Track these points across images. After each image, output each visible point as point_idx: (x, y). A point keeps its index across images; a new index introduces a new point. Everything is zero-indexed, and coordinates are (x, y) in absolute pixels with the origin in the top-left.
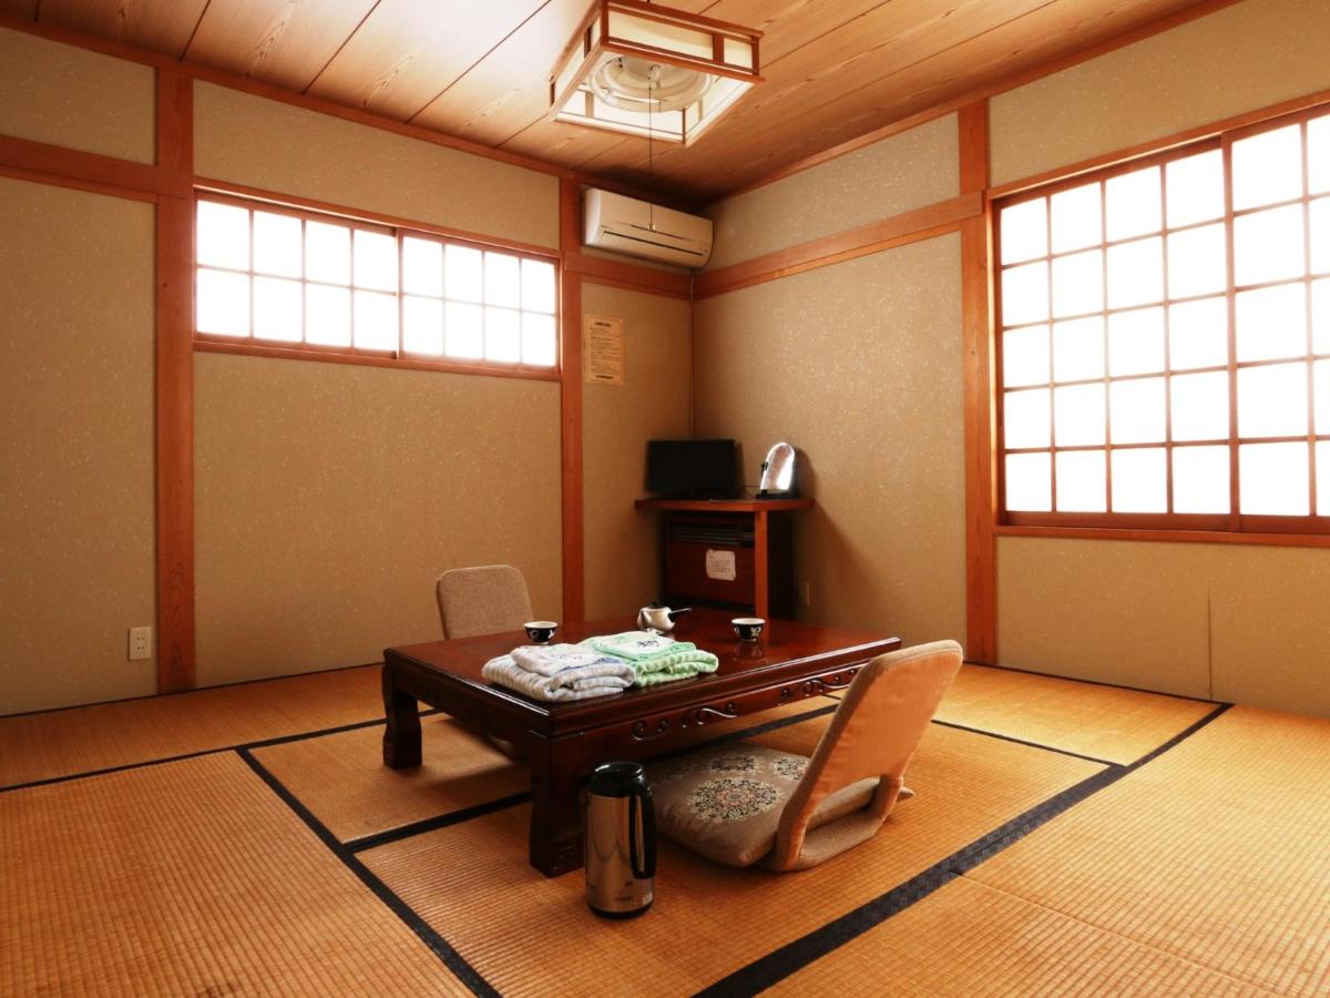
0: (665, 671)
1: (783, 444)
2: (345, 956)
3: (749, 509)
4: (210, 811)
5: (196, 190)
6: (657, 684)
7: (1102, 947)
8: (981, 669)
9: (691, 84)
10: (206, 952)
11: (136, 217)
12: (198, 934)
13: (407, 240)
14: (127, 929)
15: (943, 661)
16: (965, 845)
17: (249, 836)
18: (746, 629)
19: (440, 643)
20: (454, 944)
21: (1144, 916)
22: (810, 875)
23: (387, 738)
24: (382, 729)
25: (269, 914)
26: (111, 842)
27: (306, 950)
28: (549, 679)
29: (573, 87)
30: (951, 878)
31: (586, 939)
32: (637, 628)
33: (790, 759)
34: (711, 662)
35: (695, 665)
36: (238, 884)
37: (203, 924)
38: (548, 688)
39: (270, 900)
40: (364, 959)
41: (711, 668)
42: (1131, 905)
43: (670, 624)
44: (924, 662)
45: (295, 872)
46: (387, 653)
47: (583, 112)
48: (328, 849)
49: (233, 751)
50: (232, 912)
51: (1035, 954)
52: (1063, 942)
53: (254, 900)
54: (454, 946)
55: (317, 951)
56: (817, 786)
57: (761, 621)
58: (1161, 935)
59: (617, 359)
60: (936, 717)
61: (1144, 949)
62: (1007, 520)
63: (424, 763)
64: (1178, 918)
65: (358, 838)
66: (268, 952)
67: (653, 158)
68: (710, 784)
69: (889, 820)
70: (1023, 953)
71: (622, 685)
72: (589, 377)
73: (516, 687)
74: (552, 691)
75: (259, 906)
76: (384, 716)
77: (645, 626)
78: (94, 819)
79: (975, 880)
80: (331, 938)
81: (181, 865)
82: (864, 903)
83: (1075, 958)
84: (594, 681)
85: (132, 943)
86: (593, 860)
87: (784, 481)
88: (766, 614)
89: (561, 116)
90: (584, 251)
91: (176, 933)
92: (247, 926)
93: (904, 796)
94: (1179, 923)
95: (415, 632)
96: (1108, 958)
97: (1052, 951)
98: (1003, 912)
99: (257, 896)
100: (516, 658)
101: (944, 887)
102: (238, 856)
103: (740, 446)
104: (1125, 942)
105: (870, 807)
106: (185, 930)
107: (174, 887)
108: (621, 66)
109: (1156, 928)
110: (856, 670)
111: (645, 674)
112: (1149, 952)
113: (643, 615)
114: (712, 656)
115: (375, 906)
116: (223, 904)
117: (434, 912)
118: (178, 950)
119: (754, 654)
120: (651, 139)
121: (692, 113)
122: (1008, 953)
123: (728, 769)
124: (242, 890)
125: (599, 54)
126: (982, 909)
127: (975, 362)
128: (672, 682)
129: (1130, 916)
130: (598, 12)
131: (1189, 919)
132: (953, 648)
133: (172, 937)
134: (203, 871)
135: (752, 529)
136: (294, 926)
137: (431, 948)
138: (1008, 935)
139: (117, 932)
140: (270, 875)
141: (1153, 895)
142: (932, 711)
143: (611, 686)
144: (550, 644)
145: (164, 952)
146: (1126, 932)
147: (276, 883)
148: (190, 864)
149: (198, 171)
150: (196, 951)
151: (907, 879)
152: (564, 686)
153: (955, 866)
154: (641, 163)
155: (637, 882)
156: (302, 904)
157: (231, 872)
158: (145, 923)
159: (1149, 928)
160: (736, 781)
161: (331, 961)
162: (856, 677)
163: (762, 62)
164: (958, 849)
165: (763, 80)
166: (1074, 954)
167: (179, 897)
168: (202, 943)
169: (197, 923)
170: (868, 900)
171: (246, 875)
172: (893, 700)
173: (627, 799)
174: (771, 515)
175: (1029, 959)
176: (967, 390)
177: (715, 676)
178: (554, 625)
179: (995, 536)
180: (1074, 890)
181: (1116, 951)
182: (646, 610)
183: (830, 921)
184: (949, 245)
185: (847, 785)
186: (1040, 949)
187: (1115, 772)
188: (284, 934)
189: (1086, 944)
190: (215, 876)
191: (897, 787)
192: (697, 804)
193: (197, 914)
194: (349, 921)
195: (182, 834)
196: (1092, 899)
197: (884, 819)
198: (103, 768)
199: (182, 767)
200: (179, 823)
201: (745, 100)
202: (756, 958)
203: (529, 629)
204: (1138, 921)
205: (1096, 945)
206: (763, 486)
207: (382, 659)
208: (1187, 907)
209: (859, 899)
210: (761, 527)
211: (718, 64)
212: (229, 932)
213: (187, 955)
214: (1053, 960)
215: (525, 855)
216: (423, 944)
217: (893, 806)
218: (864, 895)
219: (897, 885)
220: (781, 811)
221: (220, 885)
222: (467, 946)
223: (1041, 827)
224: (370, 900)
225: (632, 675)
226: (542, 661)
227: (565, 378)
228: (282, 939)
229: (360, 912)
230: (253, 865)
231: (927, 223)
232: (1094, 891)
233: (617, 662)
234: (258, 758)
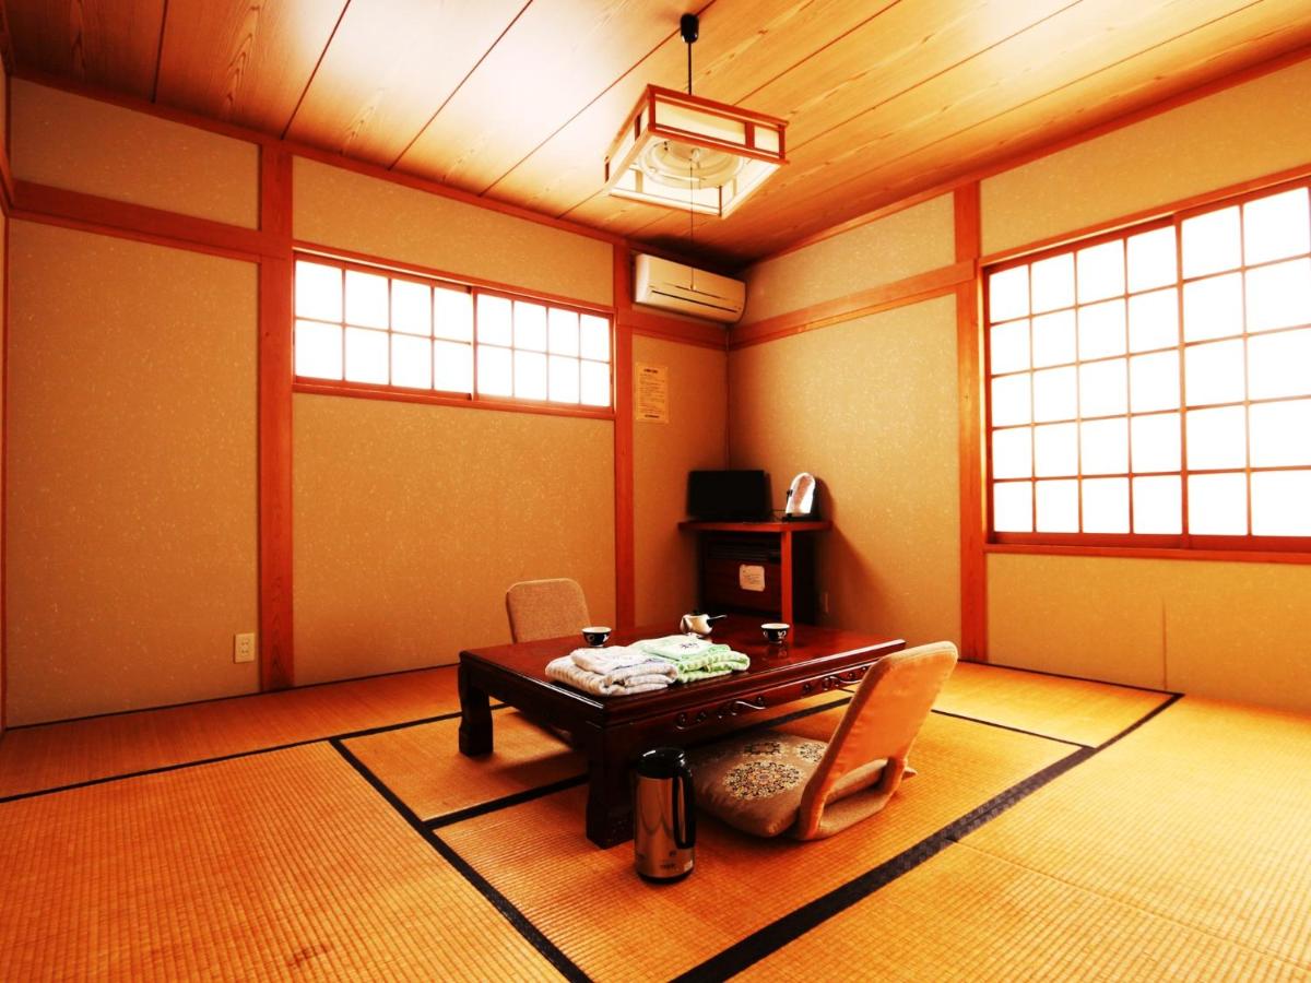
0: (703, 669)
1: (805, 474)
2: (425, 920)
3: (777, 530)
4: (305, 794)
5: (295, 252)
6: (697, 681)
7: (1075, 902)
8: (972, 665)
9: (727, 166)
10: (302, 917)
11: (242, 275)
12: (295, 902)
13: (481, 298)
14: (231, 898)
15: (940, 660)
16: (960, 816)
17: (341, 815)
18: (773, 633)
19: (509, 646)
20: (521, 907)
21: (1109, 875)
22: (827, 843)
23: (462, 729)
24: (457, 722)
25: (358, 884)
26: (217, 823)
27: (391, 915)
28: (602, 677)
29: (625, 166)
30: (947, 844)
31: (636, 901)
32: (680, 633)
33: (811, 744)
34: (743, 662)
35: (730, 664)
36: (331, 858)
37: (299, 893)
38: (603, 684)
39: (360, 872)
40: (442, 921)
41: (744, 667)
42: (1099, 865)
43: (708, 629)
44: (924, 660)
45: (382, 847)
46: (463, 655)
47: (634, 188)
48: (409, 826)
49: (327, 742)
50: (326, 882)
51: (1018, 908)
52: (1041, 898)
53: (345, 871)
54: (520, 910)
55: (401, 915)
56: (834, 767)
57: (785, 626)
58: (1124, 890)
59: (663, 402)
60: (935, 707)
61: (1110, 902)
62: (996, 540)
63: (495, 751)
64: (1138, 875)
65: (437, 816)
66: (357, 917)
67: (695, 228)
68: (742, 767)
69: (895, 796)
70: (1009, 907)
71: (667, 682)
72: (639, 415)
73: (574, 684)
74: (606, 687)
75: (349, 876)
76: (460, 710)
77: (687, 630)
78: (203, 803)
79: (969, 846)
80: (411, 903)
81: (280, 842)
82: (873, 867)
83: (1051, 912)
84: (642, 679)
85: (236, 910)
86: (642, 832)
87: (806, 507)
88: (790, 620)
89: (615, 192)
90: (634, 307)
91: (276, 901)
92: (338, 894)
93: (908, 775)
94: (1138, 880)
95: (488, 636)
96: (1079, 911)
97: (1032, 906)
98: (991, 872)
99: (347, 868)
100: (574, 659)
101: (941, 853)
102: (331, 834)
103: (769, 475)
104: (1094, 897)
105: (878, 785)
106: (284, 898)
107: (275, 862)
108: (666, 149)
109: (1119, 885)
110: (867, 668)
111: (686, 672)
112: (1113, 905)
113: (685, 622)
114: (744, 656)
115: (451, 875)
116: (317, 876)
117: (501, 881)
118: (277, 916)
119: (780, 654)
120: (692, 212)
121: (727, 190)
122: (995, 907)
123: (758, 753)
124: (334, 863)
125: (647, 138)
126: (974, 871)
127: (968, 406)
128: (710, 679)
129: (1098, 875)
130: (647, 102)
131: (1147, 876)
132: (950, 649)
133: (272, 904)
134: (299, 847)
135: (778, 547)
136: (380, 894)
137: (501, 912)
138: (995, 892)
139: (223, 901)
140: (359, 850)
141: (1117, 856)
142: (931, 702)
143: (657, 683)
144: (604, 647)
145: (265, 918)
146: (1095, 889)
147: (364, 856)
148: (288, 840)
149: (297, 235)
150: (293, 917)
151: (910, 846)
152: (616, 683)
153: (951, 834)
154: (683, 232)
155: (679, 852)
156: (388, 875)
157: (324, 848)
158: (249, 893)
159: (1113, 885)
160: (765, 763)
161: (413, 924)
162: (867, 674)
163: (788, 145)
164: (953, 820)
165: (788, 162)
166: (1051, 908)
167: (279, 870)
168: (299, 910)
169: (294, 892)
170: (878, 865)
171: (338, 851)
172: (899, 693)
173: (671, 780)
174: (795, 535)
175: (1013, 913)
176: (962, 429)
177: (746, 673)
178: (608, 630)
179: (985, 552)
180: (1052, 853)
181: (1086, 905)
182: (687, 617)
183: (845, 883)
184: (947, 305)
185: (860, 765)
186: (1023, 904)
187: (1086, 752)
188: (371, 901)
189: (1060, 899)
190: (310, 851)
191: (902, 767)
192: (732, 784)
193: (294, 884)
194: (428, 889)
195: (281, 814)
196: (1066, 861)
197: (891, 794)
198: (212, 757)
199: (282, 756)
200: (279, 805)
201: (773, 180)
202: (782, 916)
203: (586, 634)
204: (1104, 879)
205: (1069, 900)
206: (789, 509)
207: (459, 661)
208: (1147, 866)
209: (870, 863)
210: (787, 546)
211: (749, 148)
212: (322, 900)
213: (285, 921)
214: (1033, 913)
215: (582, 829)
216: (494, 909)
217: (899, 784)
218: (875, 860)
219: (902, 851)
220: (803, 789)
221: (315, 859)
222: (531, 909)
223: (1024, 800)
224: (446, 870)
225: (675, 673)
226: (598, 661)
227: (619, 416)
228: (370, 906)
229: (438, 881)
230: (344, 842)
231: (925, 287)
232: (1069, 854)
233: (661, 661)
234: (349, 747)
